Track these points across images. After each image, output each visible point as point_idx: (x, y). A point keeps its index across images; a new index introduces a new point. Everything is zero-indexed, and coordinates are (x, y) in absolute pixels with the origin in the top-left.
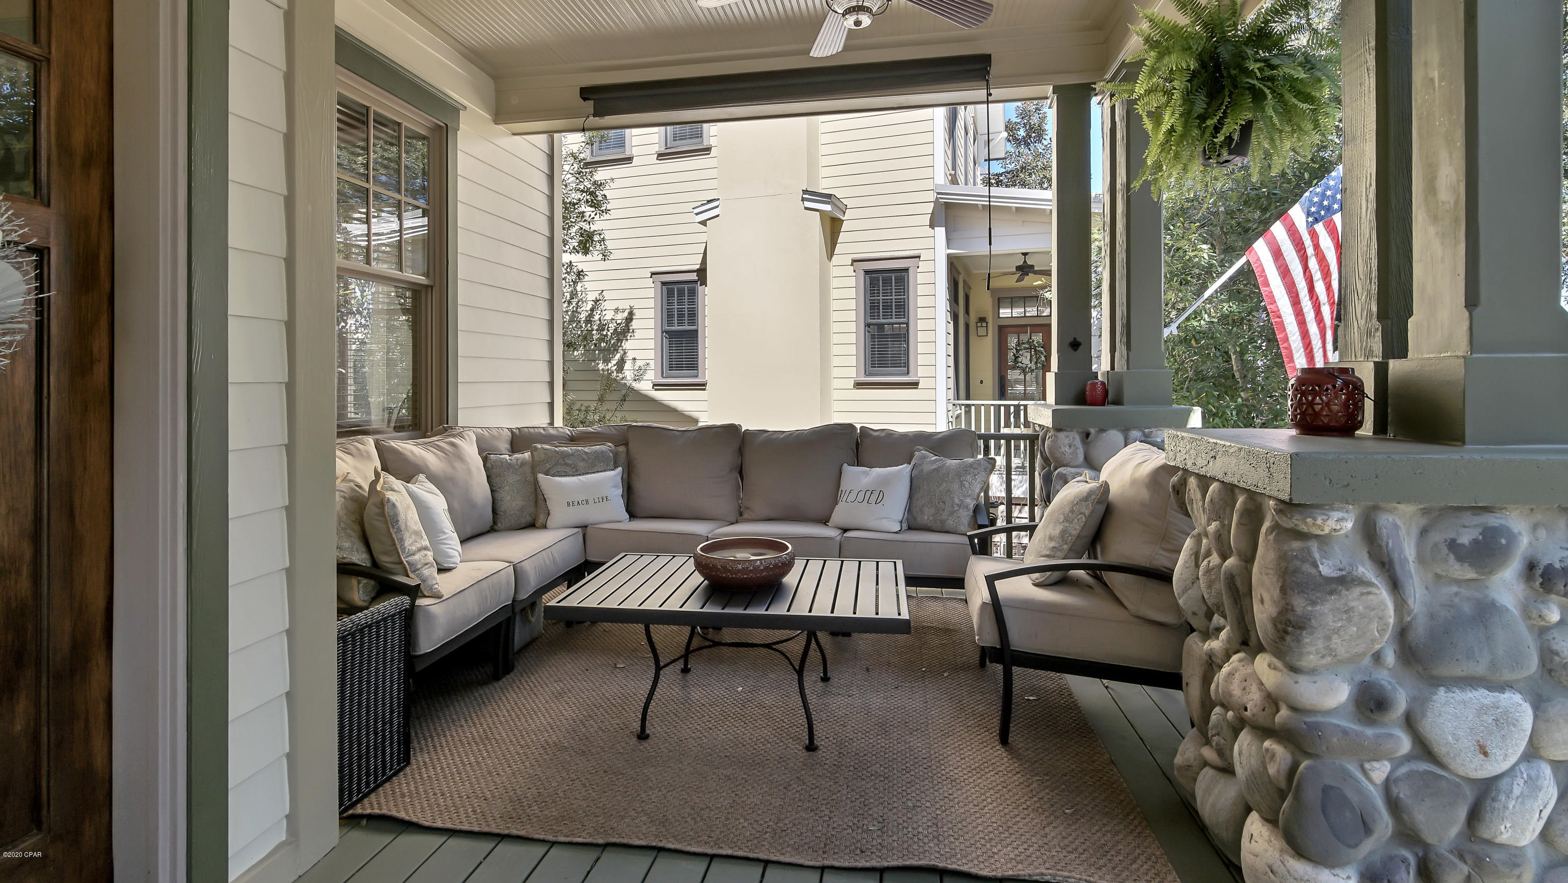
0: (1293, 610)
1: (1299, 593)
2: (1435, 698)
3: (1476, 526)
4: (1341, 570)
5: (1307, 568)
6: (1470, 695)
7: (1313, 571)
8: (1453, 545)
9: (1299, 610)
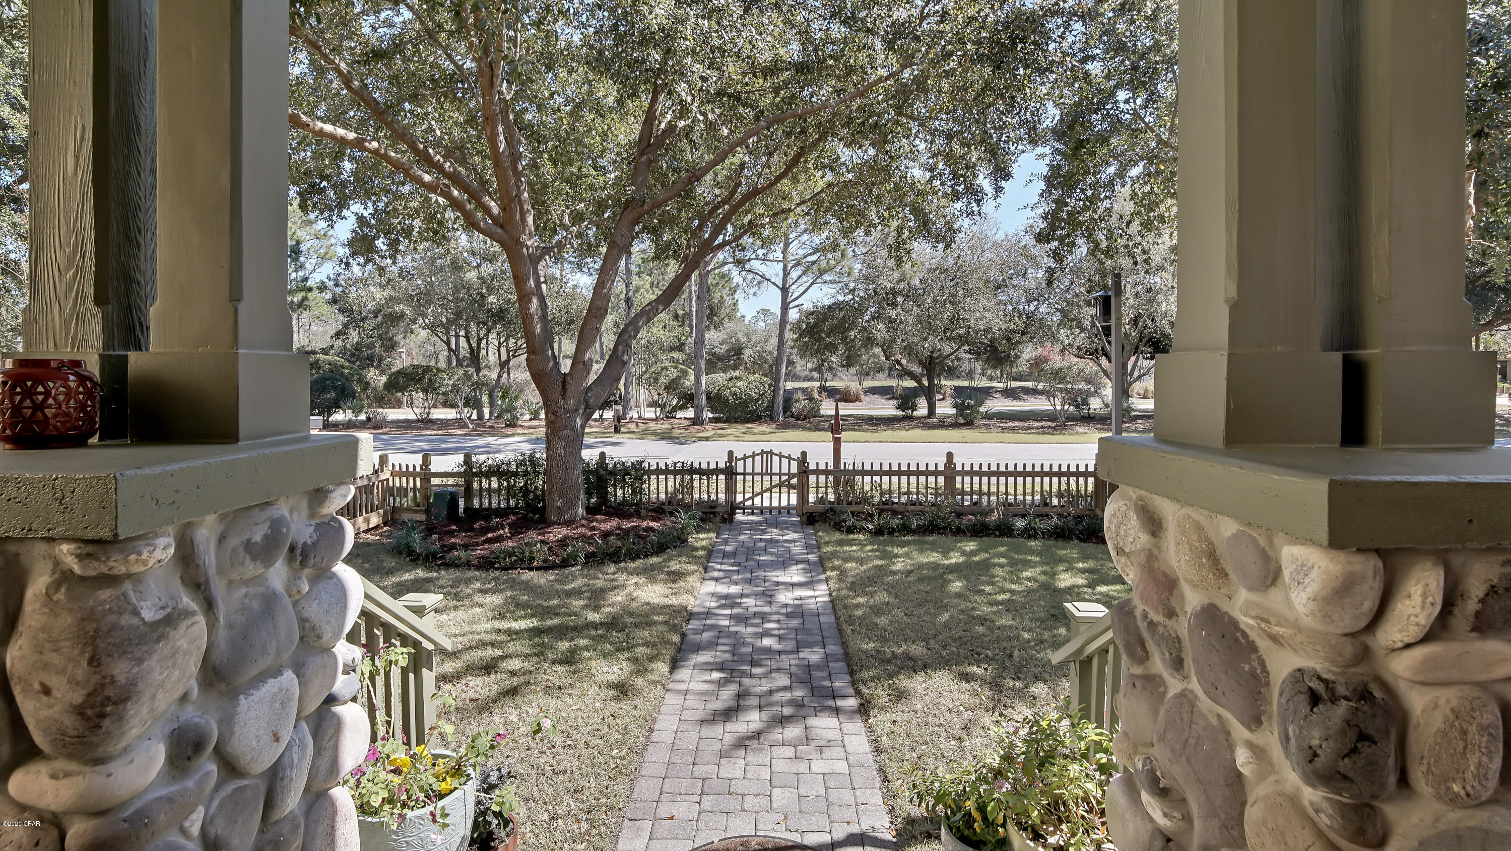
0: (113, 682)
1: (120, 656)
2: (239, 709)
3: (265, 521)
4: (162, 608)
5: (127, 620)
6: (264, 690)
7: (135, 621)
8: (248, 545)
9: (121, 679)
